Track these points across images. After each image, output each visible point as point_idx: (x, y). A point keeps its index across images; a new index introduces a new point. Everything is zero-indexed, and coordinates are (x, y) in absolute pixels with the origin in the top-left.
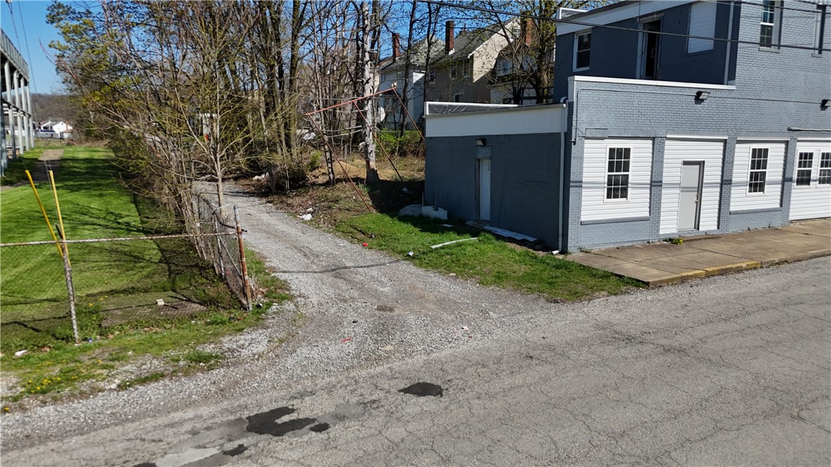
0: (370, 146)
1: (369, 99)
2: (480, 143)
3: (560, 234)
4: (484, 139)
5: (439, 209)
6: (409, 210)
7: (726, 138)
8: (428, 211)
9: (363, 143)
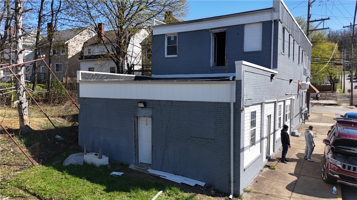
0: (24, 103)
1: (22, 66)
2: (142, 105)
3: (232, 180)
4: (145, 103)
5: (103, 156)
6: (72, 159)
7: (276, 100)
8: (91, 158)
9: (18, 101)
